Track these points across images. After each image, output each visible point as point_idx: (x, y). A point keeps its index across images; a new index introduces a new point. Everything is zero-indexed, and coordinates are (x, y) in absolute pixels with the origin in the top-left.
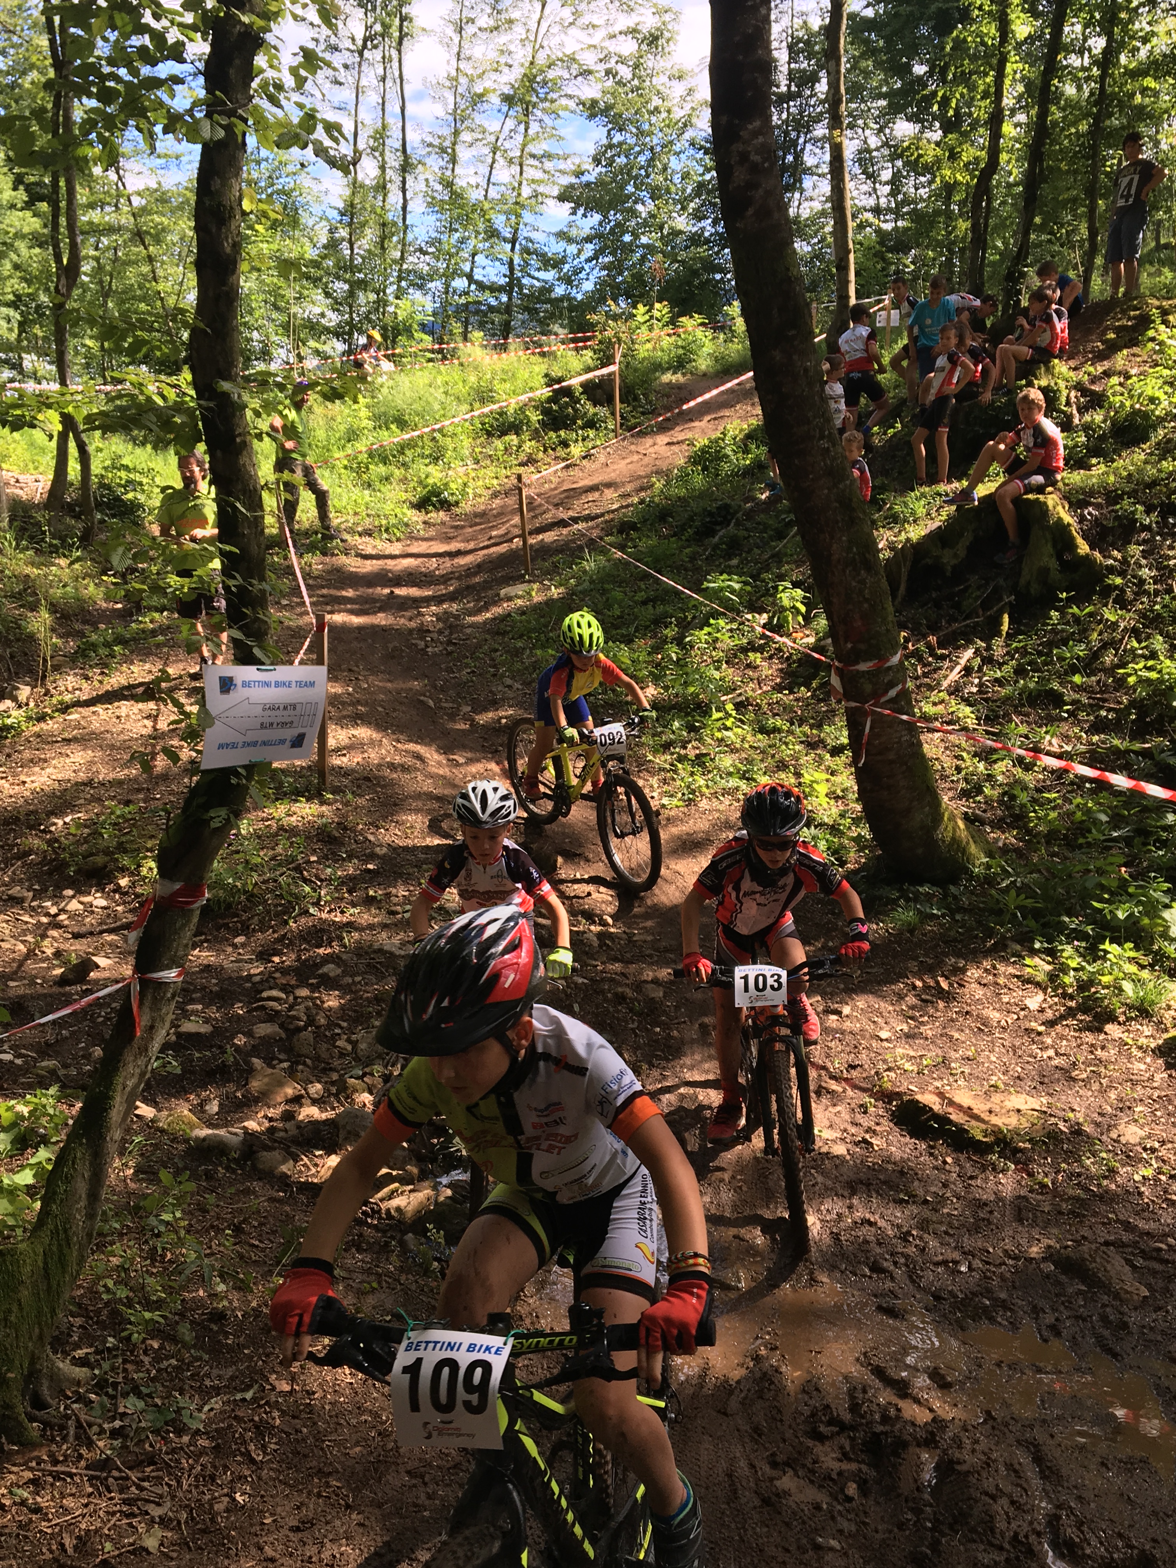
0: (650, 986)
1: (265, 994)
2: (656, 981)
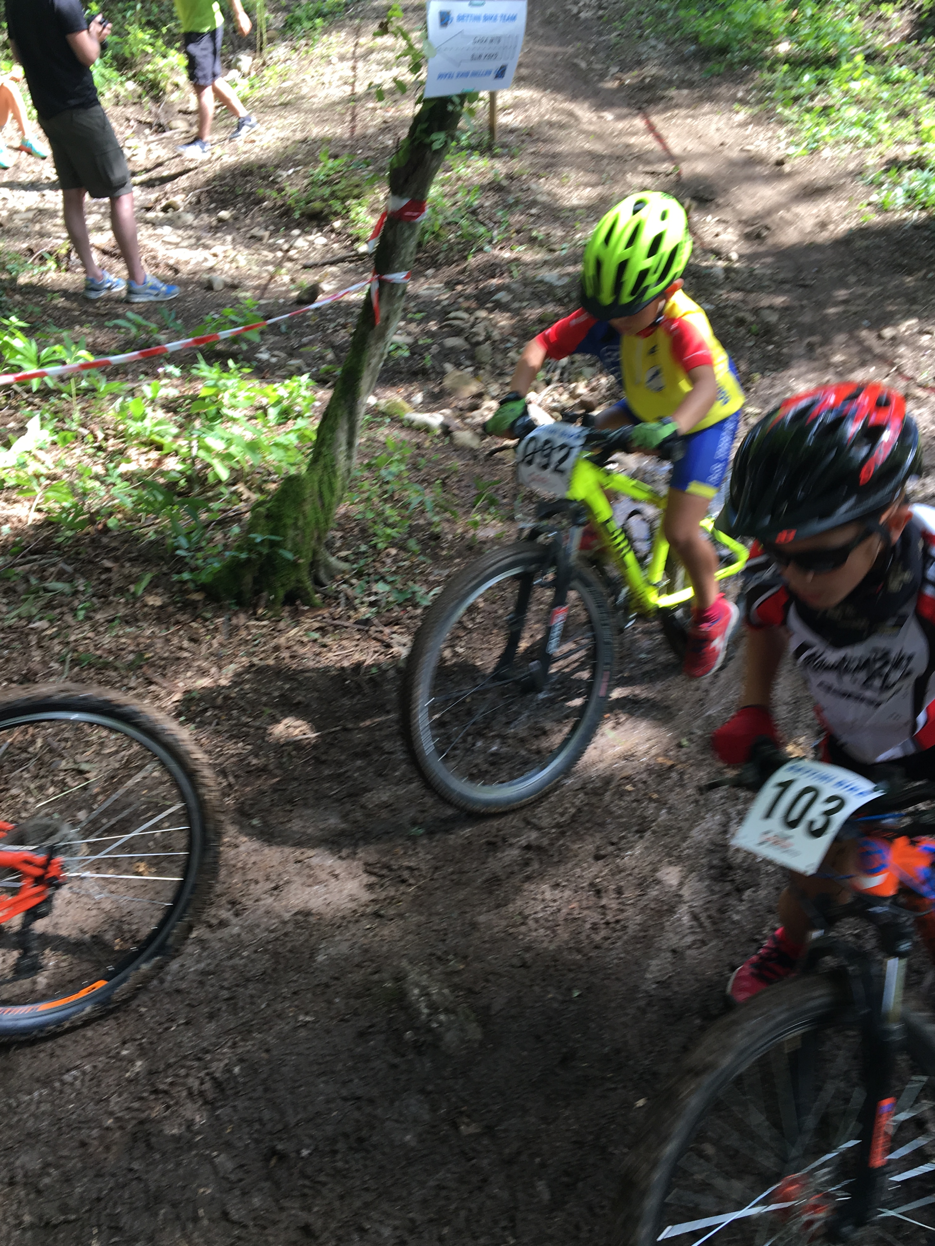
0: (767, 312)
1: (452, 315)
2: (771, 307)
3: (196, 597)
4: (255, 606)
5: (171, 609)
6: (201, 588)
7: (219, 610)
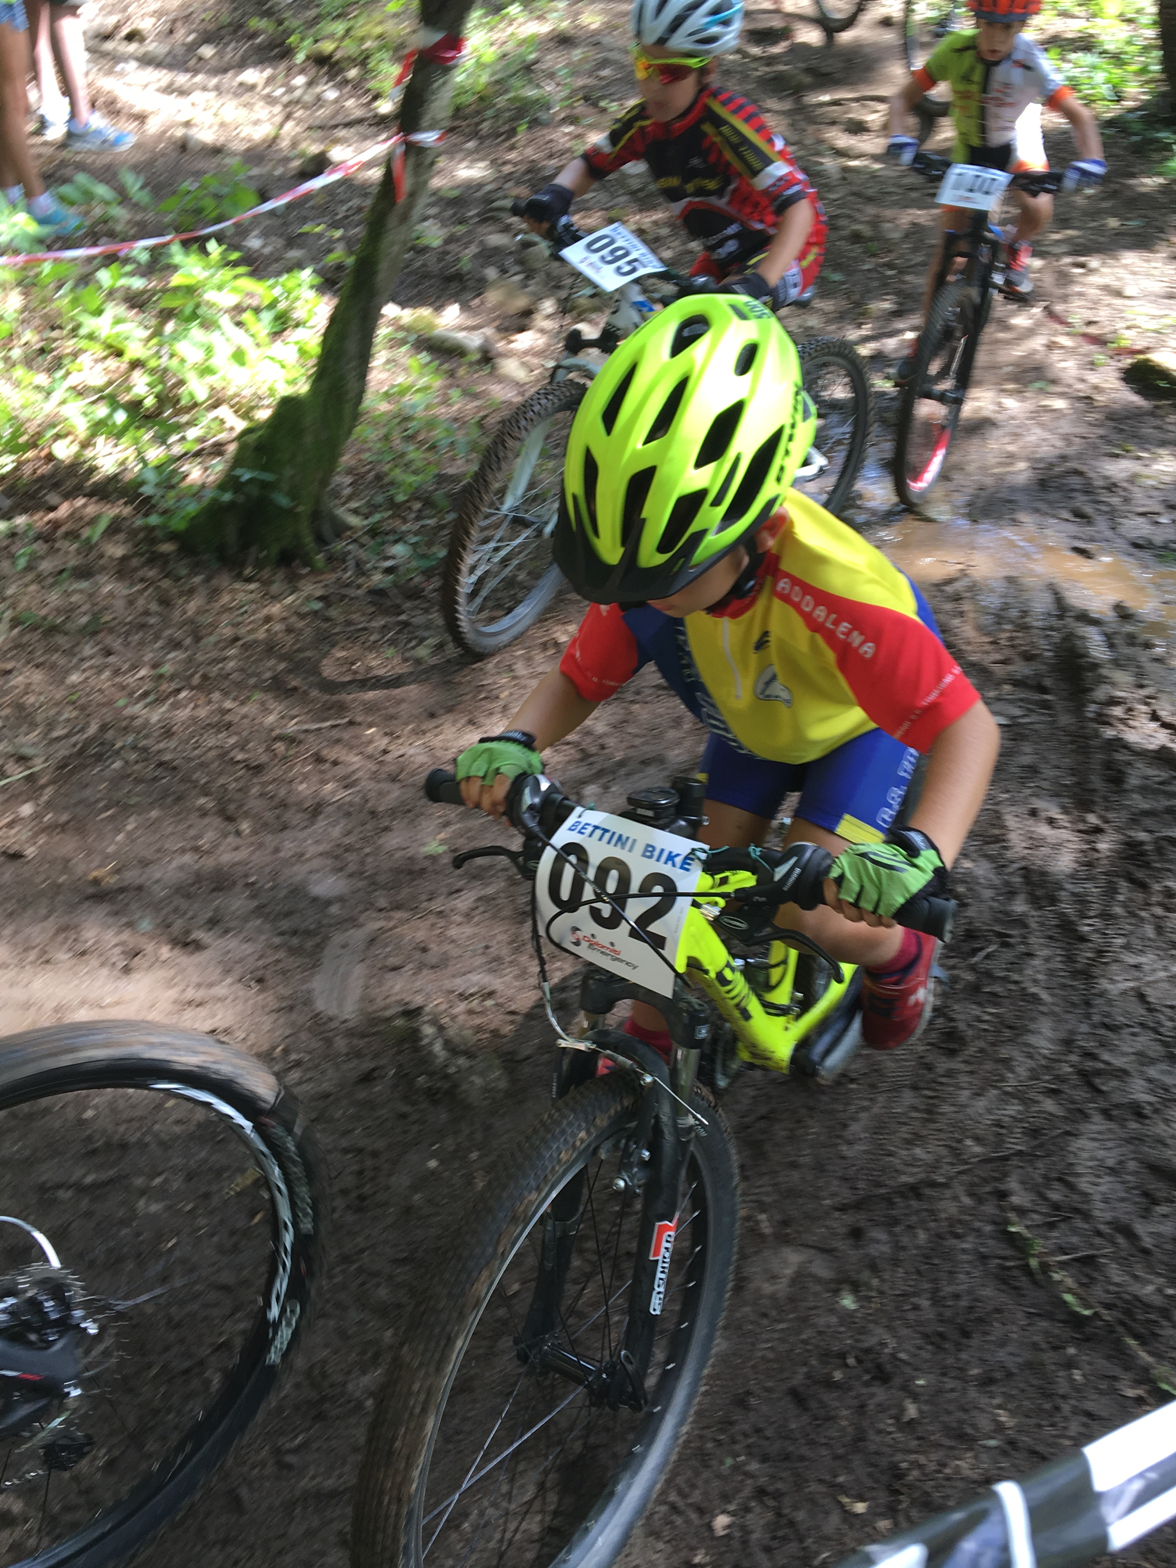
3: (167, 547)
4: (242, 565)
5: (135, 562)
6: (173, 536)
7: (195, 568)
